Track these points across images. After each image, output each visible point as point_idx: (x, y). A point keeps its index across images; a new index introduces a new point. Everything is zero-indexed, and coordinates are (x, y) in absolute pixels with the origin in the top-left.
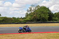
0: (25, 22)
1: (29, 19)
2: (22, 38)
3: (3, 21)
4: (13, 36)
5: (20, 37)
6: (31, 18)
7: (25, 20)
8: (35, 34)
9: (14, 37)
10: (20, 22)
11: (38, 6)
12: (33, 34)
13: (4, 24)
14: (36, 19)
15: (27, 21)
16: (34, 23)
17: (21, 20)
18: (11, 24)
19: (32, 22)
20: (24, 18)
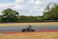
0: (43, 20)
1: (47, 18)
2: (40, 36)
3: (21, 19)
4: (31, 34)
5: (37, 35)
6: (49, 16)
7: (43, 18)
8: (52, 32)
9: (32, 36)
11: (56, 4)
13: (22, 22)
14: (53, 17)
15: (45, 19)
16: (51, 22)
17: (39, 18)
19: (50, 20)
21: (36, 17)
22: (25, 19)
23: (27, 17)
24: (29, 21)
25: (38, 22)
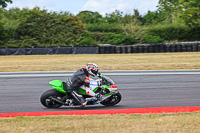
0: (157, 39)
1: (183, 25)
3: (20, 33)
6: (196, 16)
7: (159, 26)
10: (128, 41)
13: (26, 51)
15: (172, 34)
17: (132, 27)
18: (71, 53)
20: (152, 17)
21: (114, 19)
22: (48, 28)
23: (58, 21)
24: (69, 42)
25: (126, 48)
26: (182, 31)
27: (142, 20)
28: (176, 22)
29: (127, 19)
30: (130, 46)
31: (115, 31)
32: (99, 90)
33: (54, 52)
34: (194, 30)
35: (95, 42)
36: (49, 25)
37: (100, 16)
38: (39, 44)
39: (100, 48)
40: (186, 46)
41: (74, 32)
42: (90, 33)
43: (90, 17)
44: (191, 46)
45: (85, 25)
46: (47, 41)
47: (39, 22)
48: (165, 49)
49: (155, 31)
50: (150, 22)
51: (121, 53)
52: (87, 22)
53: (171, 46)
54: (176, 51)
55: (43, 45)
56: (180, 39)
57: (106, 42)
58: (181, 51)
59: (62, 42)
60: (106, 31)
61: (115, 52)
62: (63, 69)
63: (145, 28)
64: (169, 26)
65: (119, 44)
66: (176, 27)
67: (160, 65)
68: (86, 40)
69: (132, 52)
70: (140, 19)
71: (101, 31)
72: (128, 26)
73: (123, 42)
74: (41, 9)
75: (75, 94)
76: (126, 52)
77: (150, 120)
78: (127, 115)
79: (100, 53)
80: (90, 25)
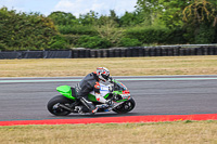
0: (135, 42)
1: (163, 27)
6: (177, 17)
8: (199, 124)
10: (103, 44)
12: (190, 126)
14: (208, 23)
15: (151, 36)
16: (195, 52)
17: (108, 29)
18: (42, 57)
20: (129, 19)
21: (88, 20)
22: (16, 30)
23: (28, 22)
24: (40, 45)
25: (102, 52)
26: (162, 33)
27: (119, 22)
28: (156, 23)
29: (103, 21)
30: (106, 49)
31: (90, 33)
32: (110, 96)
33: (23, 56)
34: (175, 32)
35: (68, 45)
36: (17, 27)
37: (74, 18)
38: (6, 47)
39: (73, 51)
40: (167, 50)
41: (45, 35)
42: (62, 35)
43: (62, 19)
44: (172, 49)
45: (57, 27)
46: (16, 44)
47: (7, 24)
48: (144, 53)
49: (133, 34)
50: (128, 24)
51: (96, 57)
52: (59, 23)
53: (150, 50)
54: (155, 55)
55: (11, 49)
56: (160, 42)
57: (80, 45)
58: (161, 55)
59: (32, 45)
60: (80, 33)
61: (90, 57)
62: (33, 75)
63: (122, 30)
64: (148, 28)
65: (94, 47)
66: (156, 29)
67: (138, 70)
68: (58, 43)
69: (108, 56)
70: (117, 20)
71: (74, 33)
72: (103, 28)
73: (99, 45)
74: (9, 10)
75: (84, 100)
76: (102, 56)
77: (127, 130)
78: (102, 125)
79: (73, 57)
80: (62, 27)
